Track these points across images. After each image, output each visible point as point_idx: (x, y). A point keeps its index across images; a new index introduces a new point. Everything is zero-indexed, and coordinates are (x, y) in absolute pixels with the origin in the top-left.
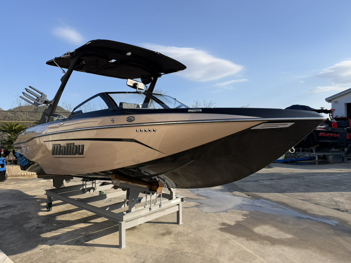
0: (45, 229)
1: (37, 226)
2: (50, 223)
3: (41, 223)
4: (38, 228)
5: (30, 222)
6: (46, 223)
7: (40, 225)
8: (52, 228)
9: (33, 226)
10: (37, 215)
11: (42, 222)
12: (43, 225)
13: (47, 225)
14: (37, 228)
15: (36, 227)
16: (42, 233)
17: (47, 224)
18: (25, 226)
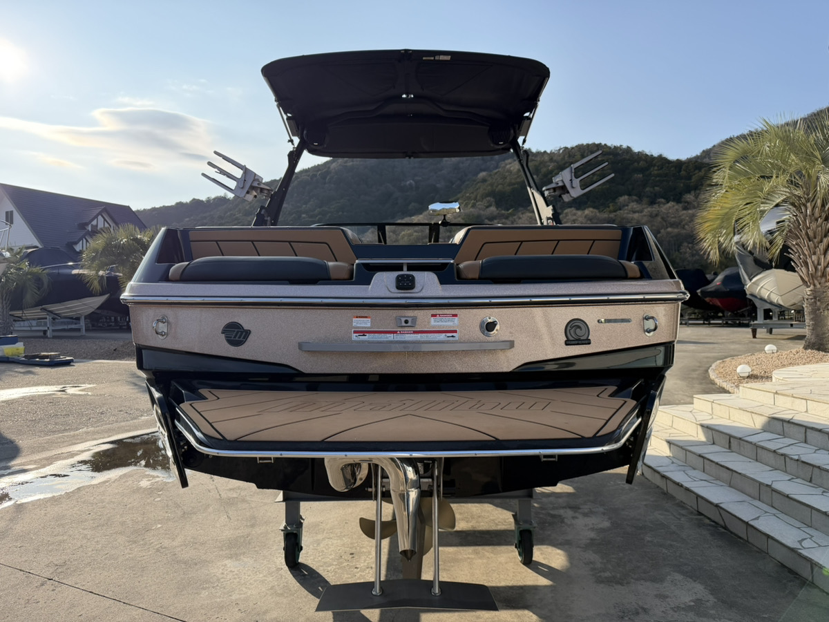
0: (560, 500)
1: (577, 515)
2: (543, 512)
3: (566, 520)
4: (575, 508)
5: (592, 529)
6: (553, 516)
7: (570, 513)
8: (544, 499)
9: (586, 515)
10: (571, 557)
11: (562, 522)
12: (562, 512)
13: (554, 508)
14: (579, 508)
15: (580, 511)
16: (569, 494)
17: (552, 512)
18: (606, 524)
